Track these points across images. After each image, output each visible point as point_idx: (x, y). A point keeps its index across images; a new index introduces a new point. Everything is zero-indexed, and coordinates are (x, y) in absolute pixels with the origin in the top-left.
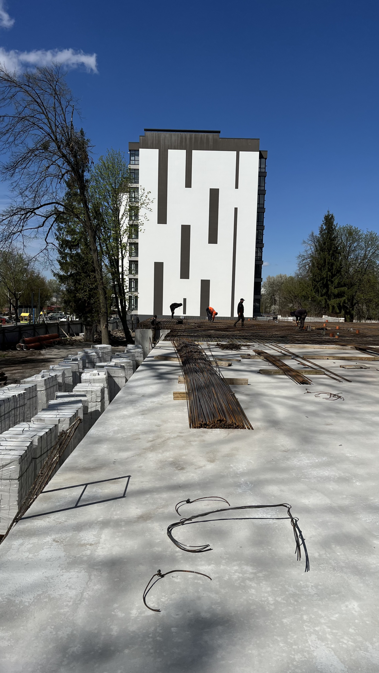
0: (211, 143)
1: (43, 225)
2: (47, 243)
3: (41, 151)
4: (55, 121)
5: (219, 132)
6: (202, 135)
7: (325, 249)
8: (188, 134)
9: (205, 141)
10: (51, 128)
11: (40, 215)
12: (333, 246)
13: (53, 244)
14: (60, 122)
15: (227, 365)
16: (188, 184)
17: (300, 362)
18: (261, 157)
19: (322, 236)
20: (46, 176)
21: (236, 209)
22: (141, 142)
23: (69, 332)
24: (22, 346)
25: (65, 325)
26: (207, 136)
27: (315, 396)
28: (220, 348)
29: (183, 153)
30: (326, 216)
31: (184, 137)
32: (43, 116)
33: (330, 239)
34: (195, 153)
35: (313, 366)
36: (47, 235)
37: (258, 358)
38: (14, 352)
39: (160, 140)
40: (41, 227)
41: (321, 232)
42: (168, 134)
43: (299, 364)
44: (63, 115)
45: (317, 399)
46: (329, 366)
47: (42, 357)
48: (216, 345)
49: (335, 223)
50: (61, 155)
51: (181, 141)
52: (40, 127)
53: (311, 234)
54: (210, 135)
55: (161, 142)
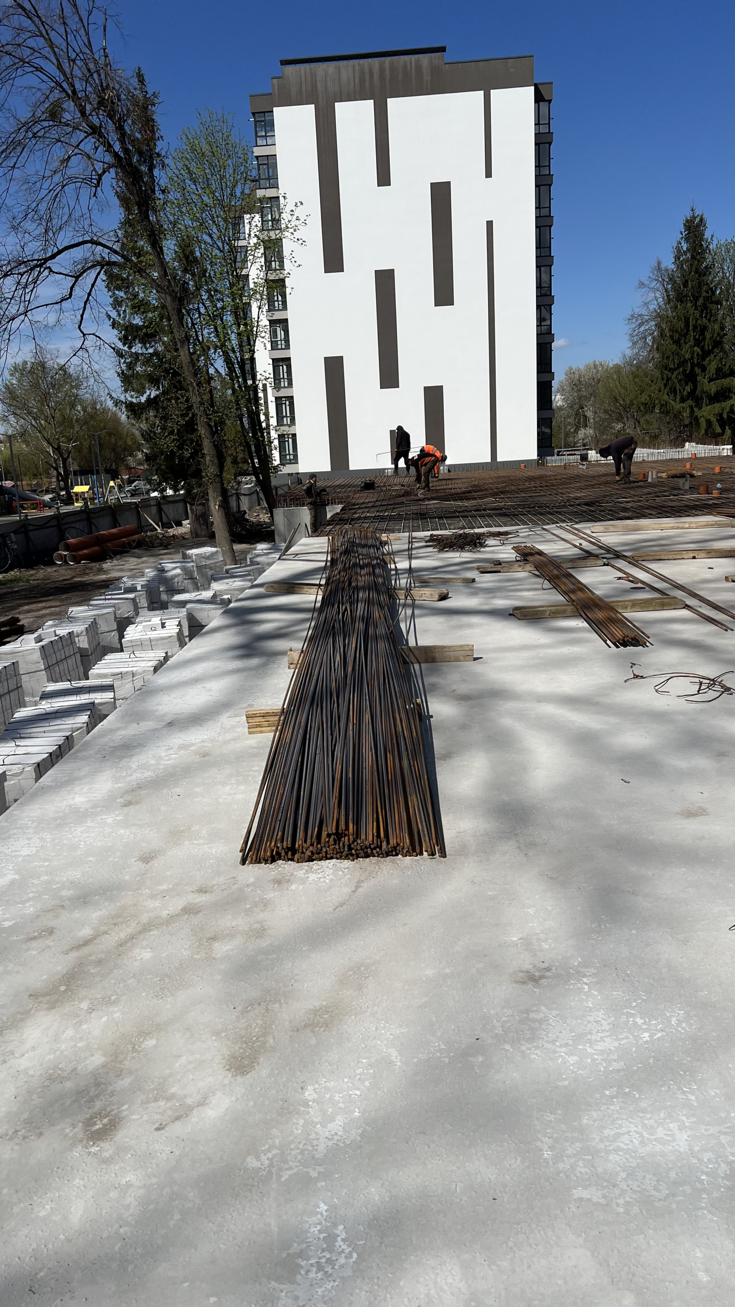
0: (427, 77)
1: (71, 295)
2: (84, 335)
3: (46, 124)
4: (67, 48)
5: (442, 49)
6: (405, 62)
7: (686, 296)
8: (375, 62)
9: (413, 75)
10: (60, 67)
11: (60, 273)
12: (705, 288)
13: (96, 336)
14: (78, 51)
15: (437, 597)
16: (384, 178)
17: (625, 573)
18: (539, 98)
19: (680, 267)
20: (65, 183)
21: (490, 224)
22: (276, 92)
23: (161, 520)
24: (65, 555)
25: (151, 506)
26: (417, 61)
27: (656, 691)
28: (434, 547)
29: (367, 107)
30: (687, 221)
31: (367, 71)
32: (41, 40)
33: (696, 272)
34: (394, 105)
35: (657, 582)
36: (82, 316)
37: (520, 569)
38: (49, 570)
39: (316, 81)
40: (68, 299)
41: (677, 258)
42: (331, 66)
43: (620, 578)
44: (82, 32)
45: (660, 703)
46: (696, 579)
47: (103, 577)
48: (428, 538)
49: (707, 235)
50: (90, 130)
51: (362, 81)
52: (36, 65)
53: (656, 265)
54: (424, 59)
55: (319, 87)
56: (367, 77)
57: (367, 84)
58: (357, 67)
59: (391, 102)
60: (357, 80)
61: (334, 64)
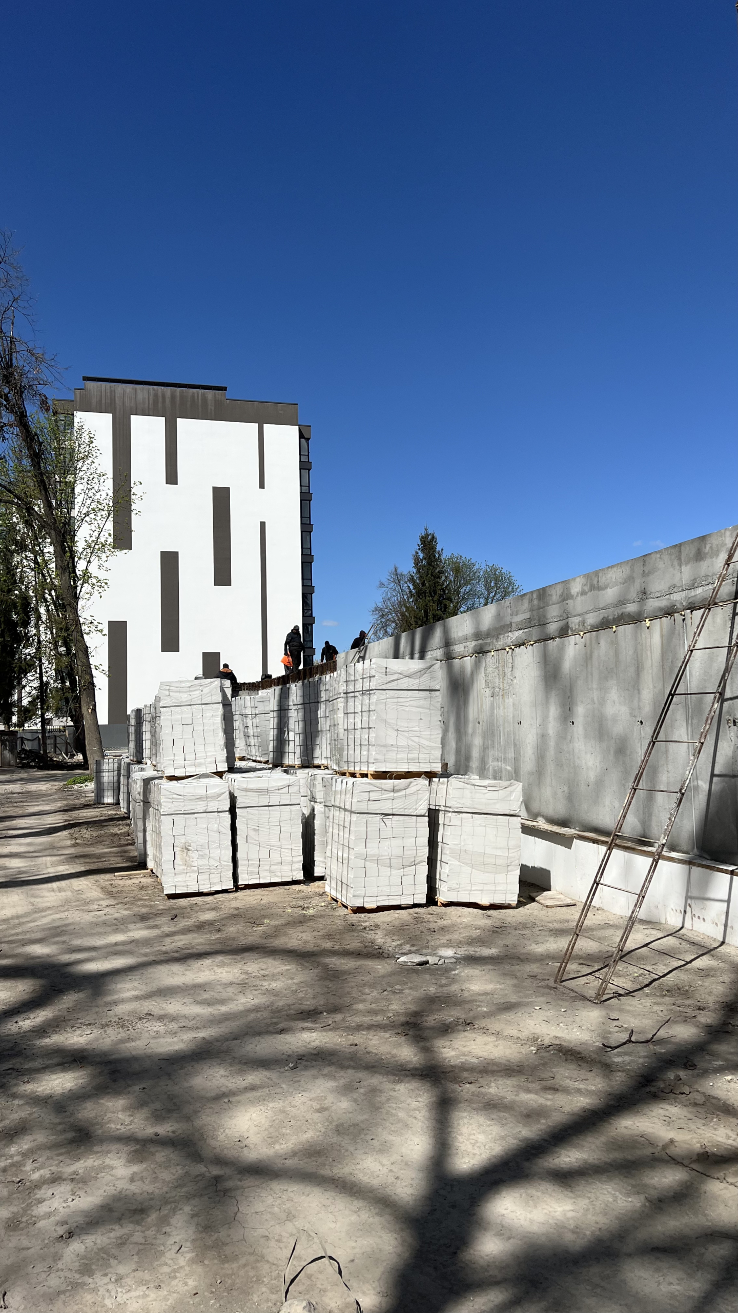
0: (211, 407)
5: (224, 389)
6: (193, 393)
8: (168, 390)
9: (200, 403)
16: (172, 477)
18: (301, 436)
21: (263, 525)
22: (78, 399)
26: (203, 395)
29: (159, 422)
30: (422, 537)
31: (160, 394)
33: (432, 575)
34: (182, 423)
39: (115, 398)
41: (416, 564)
42: (127, 387)
51: (156, 402)
53: (394, 570)
54: (210, 394)
55: (117, 401)
56: (160, 400)
57: (160, 405)
58: (152, 392)
59: (180, 421)
60: (151, 401)
61: (131, 386)
